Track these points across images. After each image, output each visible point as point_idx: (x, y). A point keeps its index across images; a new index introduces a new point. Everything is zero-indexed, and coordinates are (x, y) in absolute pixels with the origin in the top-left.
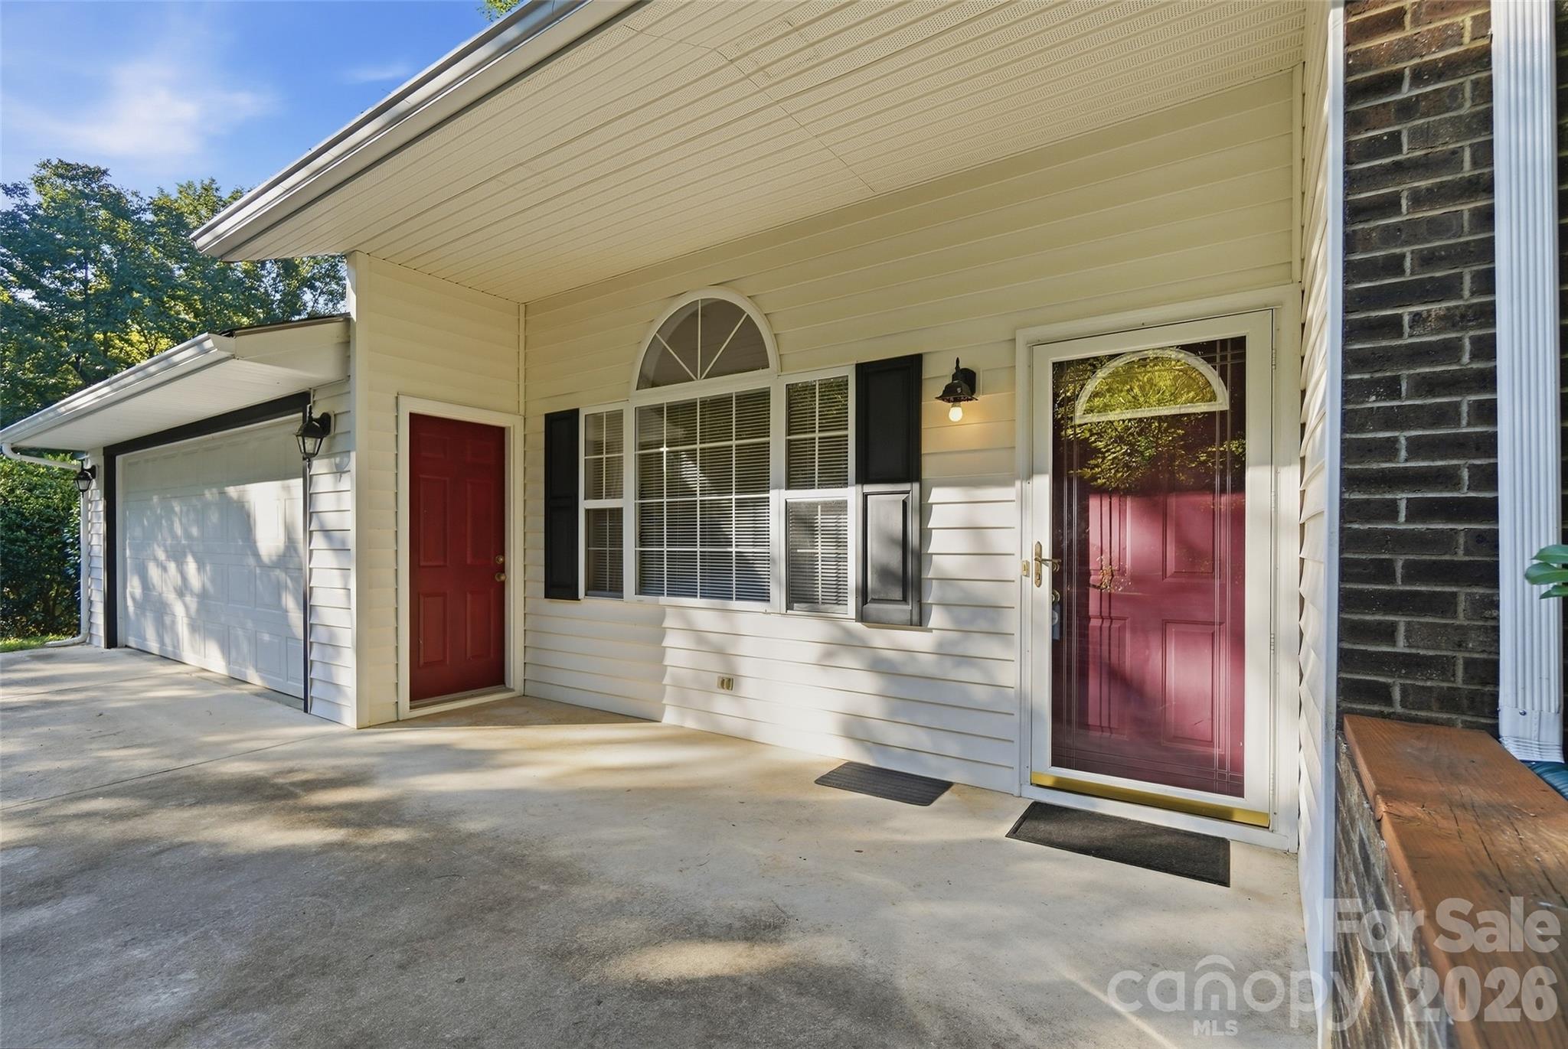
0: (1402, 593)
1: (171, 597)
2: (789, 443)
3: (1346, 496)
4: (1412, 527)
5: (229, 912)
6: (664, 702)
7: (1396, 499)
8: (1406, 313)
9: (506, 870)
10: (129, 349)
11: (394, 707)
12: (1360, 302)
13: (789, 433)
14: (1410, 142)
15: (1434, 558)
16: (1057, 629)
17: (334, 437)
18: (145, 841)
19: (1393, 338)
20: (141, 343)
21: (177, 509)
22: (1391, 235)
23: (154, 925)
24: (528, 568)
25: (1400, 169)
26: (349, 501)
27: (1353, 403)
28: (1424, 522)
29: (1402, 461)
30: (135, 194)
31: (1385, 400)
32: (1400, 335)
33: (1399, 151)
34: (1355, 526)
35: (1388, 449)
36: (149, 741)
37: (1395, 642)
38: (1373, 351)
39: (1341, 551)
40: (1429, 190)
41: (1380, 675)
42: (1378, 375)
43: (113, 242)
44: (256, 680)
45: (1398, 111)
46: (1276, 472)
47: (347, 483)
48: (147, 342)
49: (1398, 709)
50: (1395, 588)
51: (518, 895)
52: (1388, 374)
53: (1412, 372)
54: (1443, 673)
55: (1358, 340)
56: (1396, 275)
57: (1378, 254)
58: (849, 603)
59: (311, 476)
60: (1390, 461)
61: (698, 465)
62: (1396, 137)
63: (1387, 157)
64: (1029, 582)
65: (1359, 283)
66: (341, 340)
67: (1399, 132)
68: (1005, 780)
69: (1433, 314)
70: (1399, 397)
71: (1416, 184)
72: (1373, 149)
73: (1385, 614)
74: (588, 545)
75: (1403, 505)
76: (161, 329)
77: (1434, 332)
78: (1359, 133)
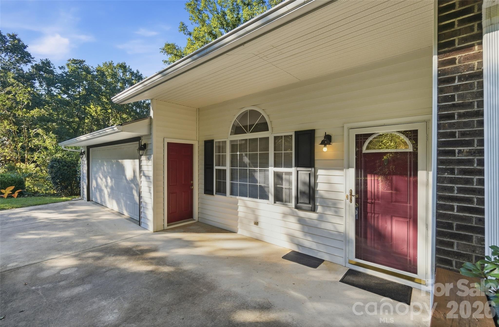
0: (455, 233)
1: (104, 188)
2: (275, 154)
3: (438, 202)
4: (458, 214)
5: (124, 292)
6: (238, 227)
7: (453, 205)
8: (457, 149)
9: (194, 284)
10: (90, 110)
11: (163, 226)
12: (442, 145)
13: (275, 150)
14: (458, 98)
15: (465, 224)
16: (357, 216)
17: (147, 150)
18: (102, 267)
19: (452, 156)
20: (93, 108)
21: (106, 164)
22: (452, 126)
23: (107, 294)
24: (199, 185)
25: (454, 106)
26: (151, 168)
27: (440, 174)
28: (462, 212)
29: (455, 194)
30: (92, 67)
31: (450, 175)
32: (455, 156)
33: (454, 100)
34: (441, 211)
35: (451, 190)
36: (101, 234)
37: (453, 248)
38: (446, 160)
39: (437, 218)
40: (464, 113)
41: (449, 257)
42: (448, 167)
43: (86, 81)
44: (126, 214)
45: (454, 89)
46: (428, 173)
47: (151, 163)
48: (95, 108)
49: (455, 268)
50: (453, 232)
51: (197, 292)
52: (451, 167)
53: (458, 167)
54: (468, 259)
55: (441, 156)
56: (453, 138)
57: (448, 131)
58: (293, 202)
59: (141, 160)
60: (452, 193)
61: (248, 158)
62: (453, 96)
63: (450, 102)
64: (348, 201)
65: (442, 139)
66: (149, 124)
67: (454, 95)
68: (341, 261)
69: (465, 151)
70: (454, 174)
71: (460, 111)
72: (446, 99)
73: (450, 239)
74: (216, 179)
75: (456, 207)
76: (98, 104)
77: (465, 156)
78: (442, 94)
